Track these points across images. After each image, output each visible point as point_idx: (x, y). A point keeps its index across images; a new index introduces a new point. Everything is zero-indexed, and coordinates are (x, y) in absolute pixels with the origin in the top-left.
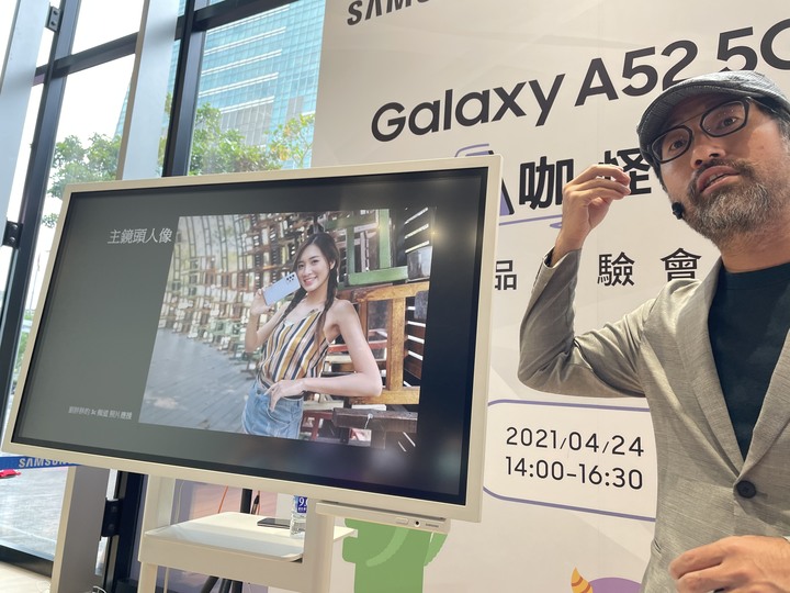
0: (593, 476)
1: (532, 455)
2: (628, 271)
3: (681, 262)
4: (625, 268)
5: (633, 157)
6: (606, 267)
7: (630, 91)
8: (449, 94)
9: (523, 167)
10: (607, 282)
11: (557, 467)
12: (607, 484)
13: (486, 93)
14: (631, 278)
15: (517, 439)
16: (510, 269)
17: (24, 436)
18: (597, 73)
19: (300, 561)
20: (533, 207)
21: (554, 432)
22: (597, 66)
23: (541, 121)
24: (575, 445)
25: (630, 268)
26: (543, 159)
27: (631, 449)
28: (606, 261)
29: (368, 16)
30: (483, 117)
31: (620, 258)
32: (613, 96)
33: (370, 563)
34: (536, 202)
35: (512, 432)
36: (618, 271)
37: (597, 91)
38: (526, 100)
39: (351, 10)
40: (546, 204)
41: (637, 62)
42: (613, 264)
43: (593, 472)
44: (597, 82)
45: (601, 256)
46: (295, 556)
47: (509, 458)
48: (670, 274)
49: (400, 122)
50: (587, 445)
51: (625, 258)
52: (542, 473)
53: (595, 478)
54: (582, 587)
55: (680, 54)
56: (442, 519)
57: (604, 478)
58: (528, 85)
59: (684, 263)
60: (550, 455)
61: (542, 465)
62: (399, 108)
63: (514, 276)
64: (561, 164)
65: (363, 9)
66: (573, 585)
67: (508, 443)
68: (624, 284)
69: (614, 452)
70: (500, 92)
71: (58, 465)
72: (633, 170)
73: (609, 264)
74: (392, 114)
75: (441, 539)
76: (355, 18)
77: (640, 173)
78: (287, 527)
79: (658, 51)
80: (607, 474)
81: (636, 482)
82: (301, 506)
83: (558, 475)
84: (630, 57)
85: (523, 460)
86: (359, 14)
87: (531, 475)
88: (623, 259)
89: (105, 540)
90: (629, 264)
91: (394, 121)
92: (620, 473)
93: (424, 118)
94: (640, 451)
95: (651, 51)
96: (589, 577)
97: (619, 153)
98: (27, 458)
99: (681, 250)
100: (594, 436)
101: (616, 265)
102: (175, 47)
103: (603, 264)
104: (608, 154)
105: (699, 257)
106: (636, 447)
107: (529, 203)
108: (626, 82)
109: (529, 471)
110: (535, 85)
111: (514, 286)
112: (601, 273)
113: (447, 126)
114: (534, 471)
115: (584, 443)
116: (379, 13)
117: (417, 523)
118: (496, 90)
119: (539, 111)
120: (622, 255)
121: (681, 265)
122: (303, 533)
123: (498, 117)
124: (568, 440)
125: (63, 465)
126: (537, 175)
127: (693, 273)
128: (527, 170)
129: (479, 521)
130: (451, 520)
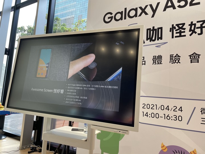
0: (168, 117)
1: (150, 111)
2: (179, 59)
3: (195, 56)
4: (178, 58)
5: (181, 26)
6: (172, 58)
7: (180, 6)
10: (172, 62)
11: (157, 115)
12: (172, 120)
13: (137, 8)
14: (179, 61)
15: (145, 107)
16: (144, 59)
17: (10, 106)
18: (169, 1)
19: (86, 141)
20: (150, 41)
21: (156, 105)
23: (153, 16)
24: (162, 108)
25: (179, 58)
26: (153, 27)
27: (179, 110)
28: (172, 57)
30: (136, 15)
31: (176, 55)
32: (174, 8)
33: (104, 140)
35: (144, 105)
36: (175, 59)
37: (170, 7)
38: (149, 10)
40: (154, 40)
42: (174, 57)
43: (168, 116)
44: (170, 4)
45: (170, 55)
46: (84, 139)
47: (143, 112)
48: (191, 60)
49: (111, 18)
50: (166, 109)
51: (178, 55)
52: (153, 116)
53: (168, 118)
54: (164, 148)
56: (127, 131)
57: (171, 118)
58: (149, 6)
60: (155, 111)
61: (153, 114)
63: (145, 61)
64: (159, 28)
66: (162, 147)
67: (143, 108)
68: (177, 63)
69: (174, 111)
72: (180, 30)
73: (173, 57)
74: (109, 15)
77: (182, 30)
80: (172, 117)
81: (180, 119)
83: (157, 117)
85: (147, 113)
87: (150, 117)
88: (177, 56)
89: (34, 131)
90: (179, 57)
91: (109, 17)
92: (175, 117)
93: (118, 16)
94: (181, 111)
96: (166, 145)
97: (176, 25)
100: (168, 106)
101: (175, 58)
103: (171, 57)
104: (173, 25)
105: (200, 55)
106: (180, 109)
107: (149, 40)
108: (179, 4)
109: (149, 116)
110: (151, 6)
111: (145, 64)
112: (170, 60)
113: (125, 18)
115: (165, 108)
117: (120, 132)
118: (139, 7)
119: (152, 13)
120: (177, 55)
121: (195, 57)
123: (140, 15)
124: (160, 107)
126: (152, 32)
127: (198, 60)
128: (149, 31)
129: (138, 132)
130: (130, 131)
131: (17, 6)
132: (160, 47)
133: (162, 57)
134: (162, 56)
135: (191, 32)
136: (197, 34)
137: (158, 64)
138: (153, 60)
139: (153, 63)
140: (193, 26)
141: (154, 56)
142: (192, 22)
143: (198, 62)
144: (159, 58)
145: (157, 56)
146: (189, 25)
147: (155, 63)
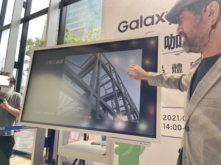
1: (171, 123)
8: (141, 17)
9: (165, 37)
11: (179, 126)
13: (153, 16)
15: (166, 118)
16: (163, 68)
17: (24, 120)
19: (105, 155)
20: (169, 49)
21: (178, 116)
26: (172, 35)
30: (152, 23)
33: (123, 155)
34: (170, 48)
40: (173, 48)
45: (191, 63)
46: (104, 153)
47: (164, 124)
49: (127, 26)
52: (175, 128)
56: (149, 142)
61: (175, 126)
63: (164, 70)
64: (177, 36)
67: (164, 119)
70: (157, 15)
71: (33, 128)
74: (124, 24)
75: (144, 148)
78: (100, 145)
82: (104, 139)
83: (180, 129)
85: (168, 125)
87: (171, 129)
89: (45, 148)
93: (134, 25)
98: (24, 126)
102: (59, 11)
107: (167, 48)
109: (171, 128)
113: (141, 27)
114: (172, 128)
117: (141, 144)
123: (157, 23)
124: (182, 118)
125: (34, 128)
126: (170, 40)
128: (167, 38)
129: (160, 143)
130: (152, 143)
131: (27, 18)
132: (180, 55)
133: (182, 66)
134: (181, 64)
137: (178, 72)
138: (172, 69)
139: (173, 71)
141: (173, 65)
144: (179, 66)
145: (177, 65)
147: (175, 72)
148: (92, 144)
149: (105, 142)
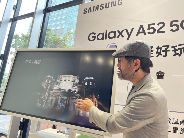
3: (160, 74)
7: (149, 33)
8: (106, 31)
13: (115, 32)
17: (2, 108)
18: (141, 28)
22: (141, 27)
23: (128, 39)
29: (88, 12)
30: (114, 37)
32: (145, 34)
37: (141, 33)
38: (125, 33)
39: (84, 11)
41: (151, 26)
44: (141, 30)
48: (157, 77)
49: (95, 37)
55: (161, 25)
56: (102, 135)
58: (125, 30)
59: (161, 74)
62: (95, 34)
65: (87, 11)
70: (119, 31)
74: (93, 35)
76: (85, 12)
78: (64, 133)
79: (156, 24)
84: (149, 25)
86: (86, 12)
89: (20, 131)
91: (93, 37)
93: (100, 37)
95: (154, 24)
99: (160, 71)
102: (43, 16)
105: (165, 73)
108: (148, 31)
110: (127, 30)
113: (106, 39)
116: (91, 11)
117: (96, 136)
118: (118, 31)
119: (128, 36)
121: (160, 75)
122: (68, 135)
123: (118, 37)
127: (163, 77)
129: (111, 136)
130: (105, 136)
131: (15, 19)
135: (158, 54)
136: (162, 56)
140: (159, 50)
142: (158, 46)
143: (163, 79)
146: (156, 48)
148: (58, 132)
149: (68, 132)
